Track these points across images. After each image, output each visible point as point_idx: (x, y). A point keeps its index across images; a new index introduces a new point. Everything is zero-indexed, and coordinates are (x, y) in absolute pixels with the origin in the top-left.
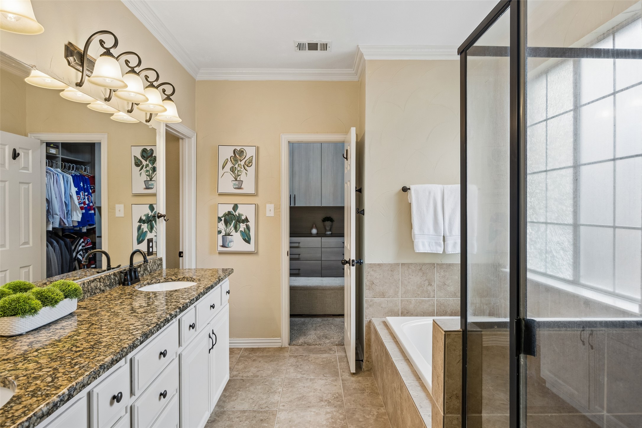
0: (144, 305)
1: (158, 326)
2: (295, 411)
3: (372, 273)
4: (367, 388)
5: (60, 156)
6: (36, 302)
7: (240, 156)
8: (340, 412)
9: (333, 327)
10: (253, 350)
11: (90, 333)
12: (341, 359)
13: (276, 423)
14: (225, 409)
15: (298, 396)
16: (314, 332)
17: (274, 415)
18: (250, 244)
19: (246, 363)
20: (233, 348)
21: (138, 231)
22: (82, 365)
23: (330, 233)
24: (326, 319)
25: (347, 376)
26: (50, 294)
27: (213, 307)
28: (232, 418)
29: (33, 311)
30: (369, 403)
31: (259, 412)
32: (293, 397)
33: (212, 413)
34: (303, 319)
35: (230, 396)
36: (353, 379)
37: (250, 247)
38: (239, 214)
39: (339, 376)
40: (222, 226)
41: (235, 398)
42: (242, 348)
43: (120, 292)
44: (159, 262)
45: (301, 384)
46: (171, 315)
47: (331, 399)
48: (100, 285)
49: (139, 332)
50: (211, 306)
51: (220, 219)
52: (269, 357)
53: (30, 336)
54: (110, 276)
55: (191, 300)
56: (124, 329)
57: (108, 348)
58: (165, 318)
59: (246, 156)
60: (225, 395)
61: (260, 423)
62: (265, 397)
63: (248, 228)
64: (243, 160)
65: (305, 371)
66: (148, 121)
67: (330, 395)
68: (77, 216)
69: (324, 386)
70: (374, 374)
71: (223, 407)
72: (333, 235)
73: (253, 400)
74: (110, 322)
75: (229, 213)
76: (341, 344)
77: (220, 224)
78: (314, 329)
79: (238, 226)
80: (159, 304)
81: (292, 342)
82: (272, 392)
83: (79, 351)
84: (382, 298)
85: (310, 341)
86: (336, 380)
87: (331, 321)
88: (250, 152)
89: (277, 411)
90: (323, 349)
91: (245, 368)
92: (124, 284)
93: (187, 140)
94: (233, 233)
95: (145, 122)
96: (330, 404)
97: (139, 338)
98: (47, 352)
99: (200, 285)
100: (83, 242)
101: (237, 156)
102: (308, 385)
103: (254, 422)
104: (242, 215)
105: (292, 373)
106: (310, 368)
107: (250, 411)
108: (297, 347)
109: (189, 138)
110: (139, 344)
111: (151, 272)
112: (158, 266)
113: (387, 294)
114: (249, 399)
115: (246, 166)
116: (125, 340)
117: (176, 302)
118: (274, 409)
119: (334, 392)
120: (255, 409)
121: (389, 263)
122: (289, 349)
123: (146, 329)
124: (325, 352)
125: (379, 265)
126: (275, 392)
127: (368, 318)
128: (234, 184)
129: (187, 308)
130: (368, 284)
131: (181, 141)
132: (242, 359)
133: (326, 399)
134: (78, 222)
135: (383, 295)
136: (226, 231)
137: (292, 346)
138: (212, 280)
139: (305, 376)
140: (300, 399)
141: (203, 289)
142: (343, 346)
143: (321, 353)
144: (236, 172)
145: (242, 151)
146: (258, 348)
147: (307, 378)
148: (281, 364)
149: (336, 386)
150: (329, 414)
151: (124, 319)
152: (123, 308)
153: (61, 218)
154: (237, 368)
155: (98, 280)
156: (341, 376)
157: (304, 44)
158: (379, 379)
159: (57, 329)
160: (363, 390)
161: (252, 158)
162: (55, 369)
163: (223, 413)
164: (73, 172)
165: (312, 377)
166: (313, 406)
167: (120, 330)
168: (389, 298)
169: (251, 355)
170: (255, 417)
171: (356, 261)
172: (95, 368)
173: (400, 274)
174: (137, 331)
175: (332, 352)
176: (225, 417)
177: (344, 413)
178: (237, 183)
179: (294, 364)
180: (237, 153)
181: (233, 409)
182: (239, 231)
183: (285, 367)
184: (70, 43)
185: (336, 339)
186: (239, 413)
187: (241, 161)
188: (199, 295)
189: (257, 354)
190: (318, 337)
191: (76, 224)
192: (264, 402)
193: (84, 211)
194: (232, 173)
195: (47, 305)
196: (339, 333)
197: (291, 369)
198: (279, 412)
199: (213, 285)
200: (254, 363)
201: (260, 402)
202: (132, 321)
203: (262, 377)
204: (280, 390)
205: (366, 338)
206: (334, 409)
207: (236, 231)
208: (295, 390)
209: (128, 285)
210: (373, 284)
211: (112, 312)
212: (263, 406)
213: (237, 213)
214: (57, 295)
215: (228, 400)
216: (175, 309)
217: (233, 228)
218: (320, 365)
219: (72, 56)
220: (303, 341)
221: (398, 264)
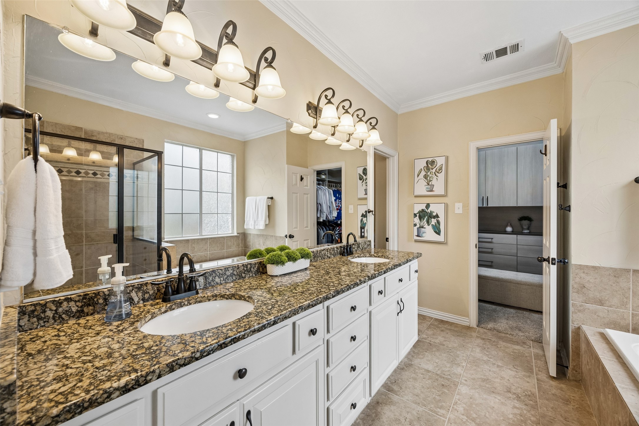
0: (347, 270)
1: (348, 287)
2: (477, 390)
3: (583, 275)
4: (573, 400)
5: (327, 179)
6: (285, 258)
7: (432, 166)
8: (533, 413)
9: (529, 322)
10: (442, 322)
11: (307, 283)
12: (537, 357)
13: (456, 394)
14: (413, 363)
15: (482, 377)
16: (506, 321)
17: (456, 385)
18: (440, 235)
19: (435, 331)
20: (426, 316)
21: (361, 222)
22: (291, 303)
23: (528, 231)
24: (521, 312)
25: (545, 378)
26: (293, 254)
27: (401, 280)
28: (417, 372)
29: (282, 263)
30: (576, 419)
31: (441, 377)
32: (477, 376)
33: (401, 362)
34: (494, 307)
35: (418, 354)
36: (554, 383)
37: (441, 238)
38: (430, 211)
39: (533, 373)
40: (417, 220)
41: (422, 357)
42: (433, 318)
43: (338, 260)
44: (369, 243)
45: (486, 367)
46: (360, 280)
47: (521, 395)
48: (328, 253)
49: (334, 288)
50: (400, 280)
51: (415, 215)
52: (456, 331)
53: (280, 278)
54: (334, 248)
55: (379, 272)
56: (327, 284)
57: (310, 295)
58: (355, 282)
59: (436, 165)
60: (414, 351)
61: (441, 387)
62: (448, 365)
63: (438, 222)
64: (434, 168)
65: (492, 355)
66: (361, 147)
67: (520, 389)
68: (335, 214)
69: (514, 377)
70: (585, 388)
71: (411, 361)
72: (531, 233)
73: (437, 364)
74: (322, 277)
75: (423, 210)
76: (539, 341)
77: (415, 219)
78: (506, 318)
79: (430, 221)
80: (357, 271)
81: (481, 324)
82: (456, 364)
83: (295, 293)
84: (598, 305)
85: (500, 328)
86: (529, 377)
87: (527, 315)
88: (440, 161)
89: (458, 382)
90: (515, 340)
91: (434, 335)
92: (343, 255)
93: (391, 158)
94: (426, 226)
95: (359, 148)
96: (520, 399)
97: (332, 293)
98: (281, 290)
99: (391, 262)
100: (338, 229)
101: (429, 165)
102: (494, 370)
103: (436, 384)
104: (434, 212)
105: (478, 353)
106: (498, 354)
107: (433, 372)
108: (485, 330)
109: (393, 156)
110: (331, 297)
111: (362, 249)
112: (368, 246)
113: (608, 302)
114: (434, 362)
115: (436, 173)
116: (323, 292)
117: (368, 271)
118: (456, 380)
119: (526, 388)
120: (438, 373)
121: (610, 267)
122: (477, 330)
123: (339, 288)
124: (518, 344)
125: (595, 268)
126: (458, 365)
127: (575, 323)
128: (427, 188)
129: (375, 278)
130: (575, 286)
131: (387, 159)
132: (432, 326)
133: (514, 391)
134: (336, 217)
135: (601, 303)
136: (420, 224)
137: (480, 328)
138: (401, 260)
139: (491, 360)
140: (484, 381)
141: (391, 265)
142: (541, 344)
143: (513, 344)
144: (428, 178)
145: (434, 161)
146: (447, 321)
147: (494, 362)
148: (467, 341)
149: (528, 382)
150: (518, 410)
151: (330, 278)
152: (334, 270)
153: (327, 215)
154: (426, 333)
155: (326, 250)
156: (536, 375)
157: (491, 54)
158: (593, 398)
159: (294, 276)
160: (567, 401)
161: (442, 166)
162: (277, 301)
163: (411, 365)
164: (334, 188)
165: (500, 364)
166: (498, 394)
167: (324, 284)
168: (611, 307)
169: (440, 326)
170: (437, 380)
171: (557, 259)
172: (296, 307)
173: (631, 282)
174: (333, 287)
175: (526, 346)
176: (412, 369)
177: (537, 416)
178: (429, 187)
179: (481, 345)
180: (429, 164)
181: (419, 366)
182: (431, 225)
183: (471, 345)
184: (310, 102)
185: (532, 333)
186: (424, 371)
187: (432, 169)
188: (387, 270)
189: (445, 326)
190: (509, 327)
191: (334, 218)
192: (447, 369)
193: (338, 211)
194: (425, 179)
195: (291, 261)
196: (537, 330)
197: (477, 349)
198: (461, 384)
199: (401, 264)
200: (442, 333)
201: (444, 369)
202: (334, 280)
203: (448, 347)
204: (464, 364)
205: (573, 345)
206: (524, 407)
207: (429, 225)
208: (479, 370)
209: (345, 256)
210: (583, 287)
211: (327, 272)
212: (446, 373)
213: (429, 211)
214: (297, 255)
215: (416, 356)
216: (365, 277)
217: (426, 222)
218: (511, 355)
219: (310, 110)
220: (492, 327)
221: (628, 271)
